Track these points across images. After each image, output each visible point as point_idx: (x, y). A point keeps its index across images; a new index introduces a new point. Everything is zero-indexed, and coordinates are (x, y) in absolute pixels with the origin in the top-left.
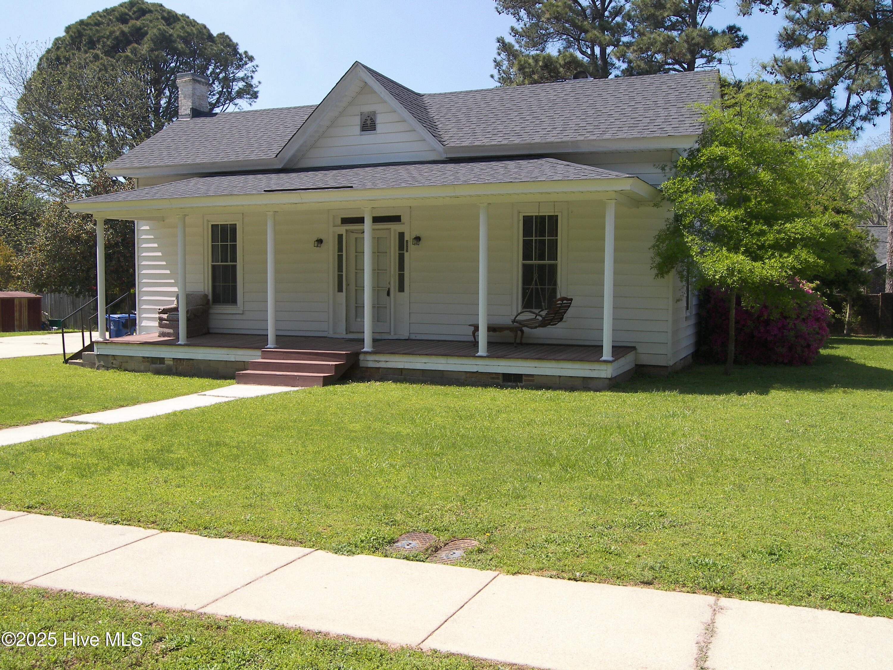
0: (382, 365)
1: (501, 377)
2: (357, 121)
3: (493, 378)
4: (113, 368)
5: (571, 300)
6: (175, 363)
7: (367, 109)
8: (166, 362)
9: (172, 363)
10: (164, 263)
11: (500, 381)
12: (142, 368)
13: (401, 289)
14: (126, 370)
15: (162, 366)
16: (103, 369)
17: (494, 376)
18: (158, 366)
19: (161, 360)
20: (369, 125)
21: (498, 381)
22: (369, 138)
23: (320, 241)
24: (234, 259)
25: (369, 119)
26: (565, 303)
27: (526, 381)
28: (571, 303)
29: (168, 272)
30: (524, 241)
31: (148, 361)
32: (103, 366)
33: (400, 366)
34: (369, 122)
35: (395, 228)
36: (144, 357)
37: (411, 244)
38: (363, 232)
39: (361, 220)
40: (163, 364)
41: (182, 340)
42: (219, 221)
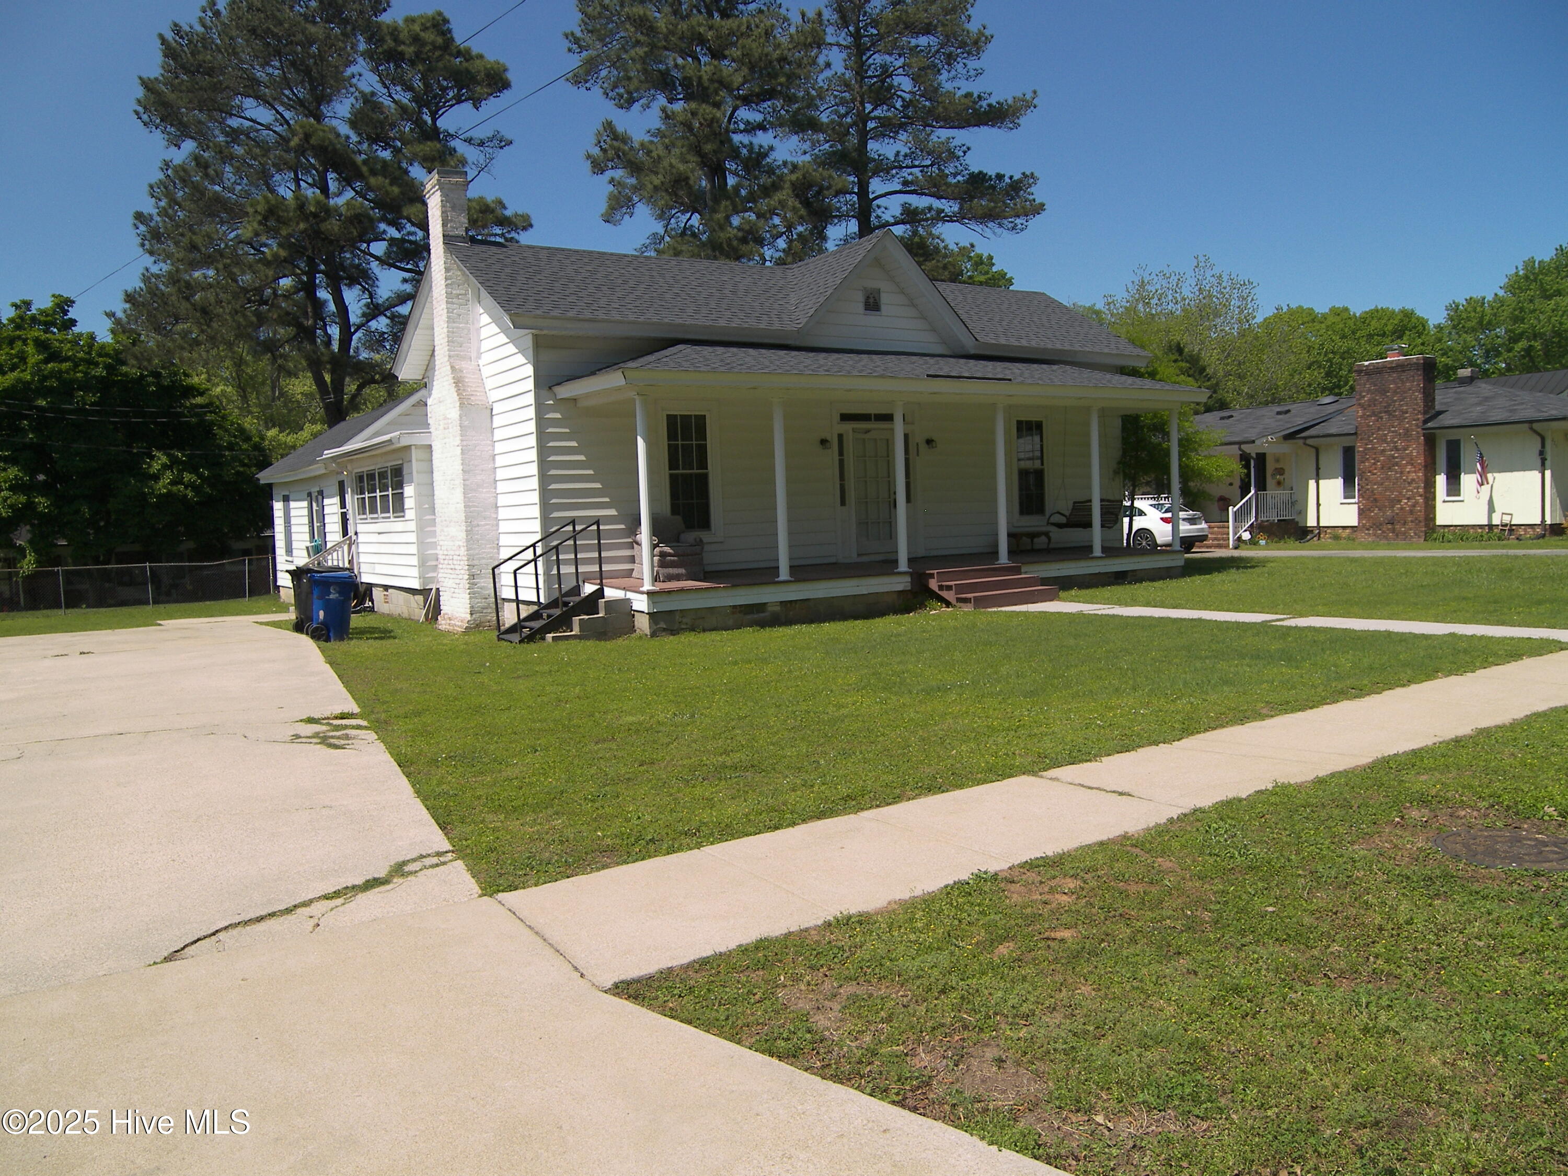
2: (860, 297)
4: (683, 630)
7: (872, 284)
8: (770, 609)
9: (777, 609)
10: (591, 472)
12: (731, 622)
13: (909, 499)
14: (704, 631)
15: (762, 615)
16: (664, 634)
18: (756, 616)
19: (761, 607)
20: (873, 304)
22: (873, 319)
23: (824, 442)
24: (703, 464)
25: (872, 296)
29: (599, 485)
31: (740, 612)
32: (664, 630)
34: (871, 300)
36: (734, 607)
37: (923, 447)
38: (867, 431)
39: (865, 417)
40: (763, 612)
41: (784, 574)
42: (680, 410)
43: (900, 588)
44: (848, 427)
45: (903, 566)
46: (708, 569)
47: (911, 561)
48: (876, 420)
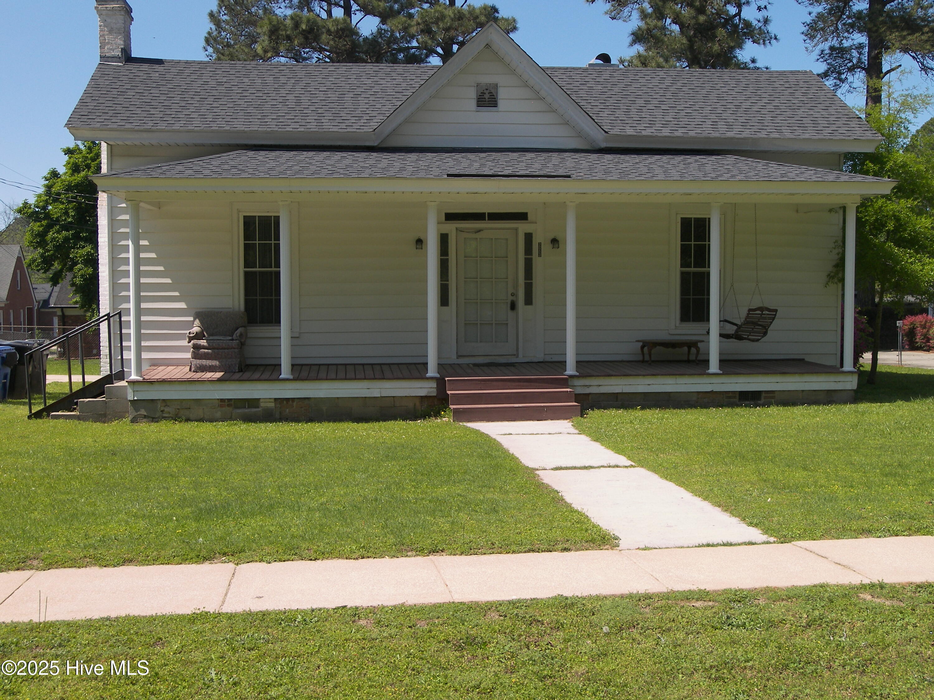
0: (594, 390)
1: (737, 396)
2: (472, 94)
3: (730, 397)
4: (165, 418)
5: (776, 311)
6: (278, 405)
7: (487, 80)
8: (262, 405)
9: (273, 405)
10: (161, 268)
11: (737, 400)
12: (218, 415)
13: (529, 301)
14: (188, 420)
15: (254, 410)
16: (144, 420)
17: (730, 395)
18: (246, 411)
19: (253, 403)
20: (487, 100)
21: (735, 400)
22: (489, 115)
23: (418, 242)
25: (487, 92)
26: (764, 314)
27: (765, 398)
28: (775, 315)
29: (169, 281)
30: (682, 245)
31: (229, 405)
32: (145, 417)
33: (617, 390)
34: (487, 96)
35: (522, 227)
36: (222, 400)
37: (547, 248)
38: (479, 231)
39: (478, 217)
40: (258, 407)
41: (285, 372)
42: (257, 211)
43: (423, 393)
44: (451, 227)
45: (432, 372)
46: (249, 362)
47: (441, 366)
48: (489, 219)
